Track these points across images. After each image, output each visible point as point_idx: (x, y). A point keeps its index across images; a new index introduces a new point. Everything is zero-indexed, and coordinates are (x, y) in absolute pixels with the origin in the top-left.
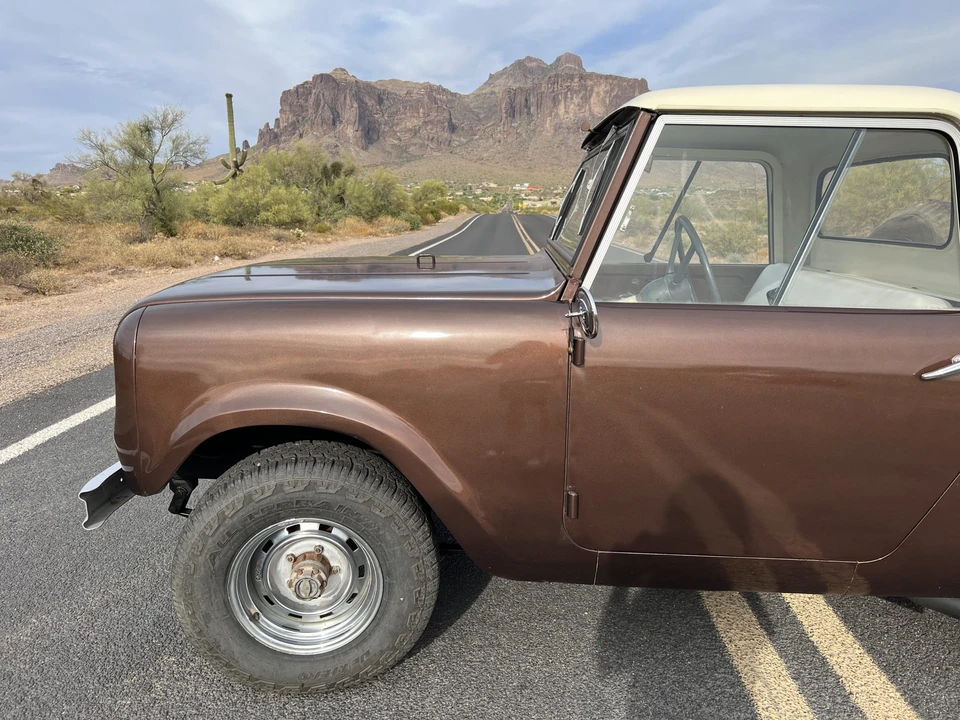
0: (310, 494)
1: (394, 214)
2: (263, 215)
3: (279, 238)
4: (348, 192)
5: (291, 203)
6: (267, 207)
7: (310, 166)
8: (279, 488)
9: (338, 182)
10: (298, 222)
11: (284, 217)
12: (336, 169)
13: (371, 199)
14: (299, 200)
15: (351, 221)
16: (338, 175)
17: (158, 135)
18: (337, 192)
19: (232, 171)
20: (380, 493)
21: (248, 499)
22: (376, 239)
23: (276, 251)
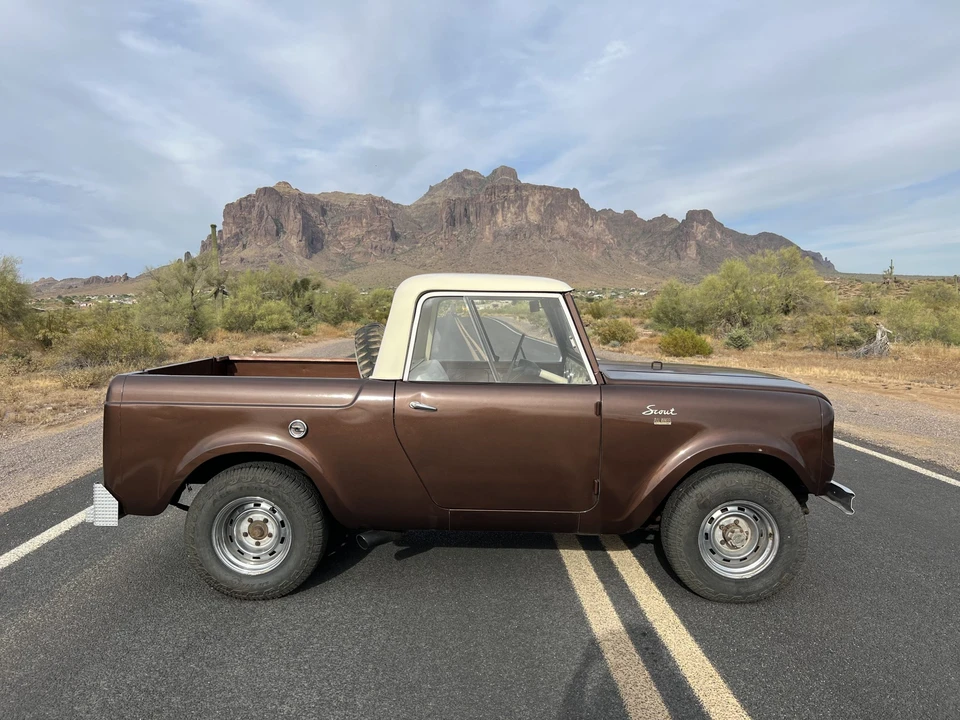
1: (354, 320)
2: (259, 323)
3: (283, 340)
4: (317, 303)
5: (281, 313)
6: (262, 317)
7: (282, 282)
9: (307, 294)
10: (285, 328)
11: (276, 324)
12: (305, 284)
13: (336, 308)
14: (278, 308)
15: (323, 326)
16: (306, 289)
18: (307, 302)
22: (344, 340)
23: (285, 348)
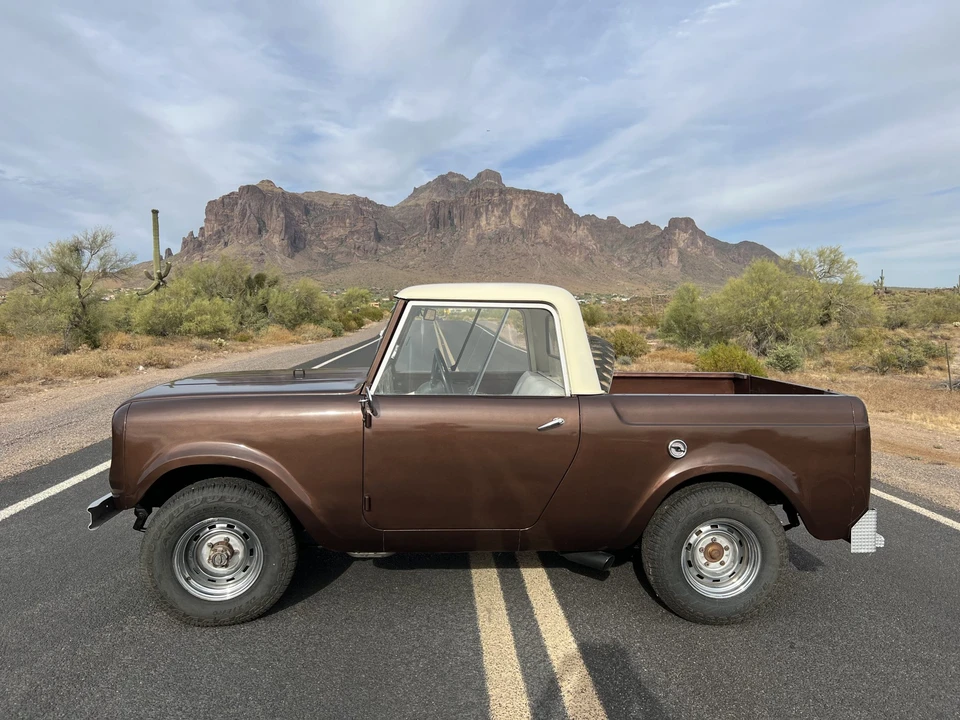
0: (222, 503)
1: (317, 322)
2: (186, 325)
3: (201, 348)
4: (271, 302)
5: (214, 313)
6: (190, 318)
7: (233, 277)
8: (204, 500)
9: (261, 292)
10: (221, 332)
11: (207, 327)
12: (260, 280)
13: (294, 308)
14: (223, 310)
15: (274, 329)
16: (261, 285)
17: (87, 254)
18: (260, 301)
19: (155, 283)
20: (262, 502)
21: (187, 507)
22: (297, 346)
23: (198, 360)
